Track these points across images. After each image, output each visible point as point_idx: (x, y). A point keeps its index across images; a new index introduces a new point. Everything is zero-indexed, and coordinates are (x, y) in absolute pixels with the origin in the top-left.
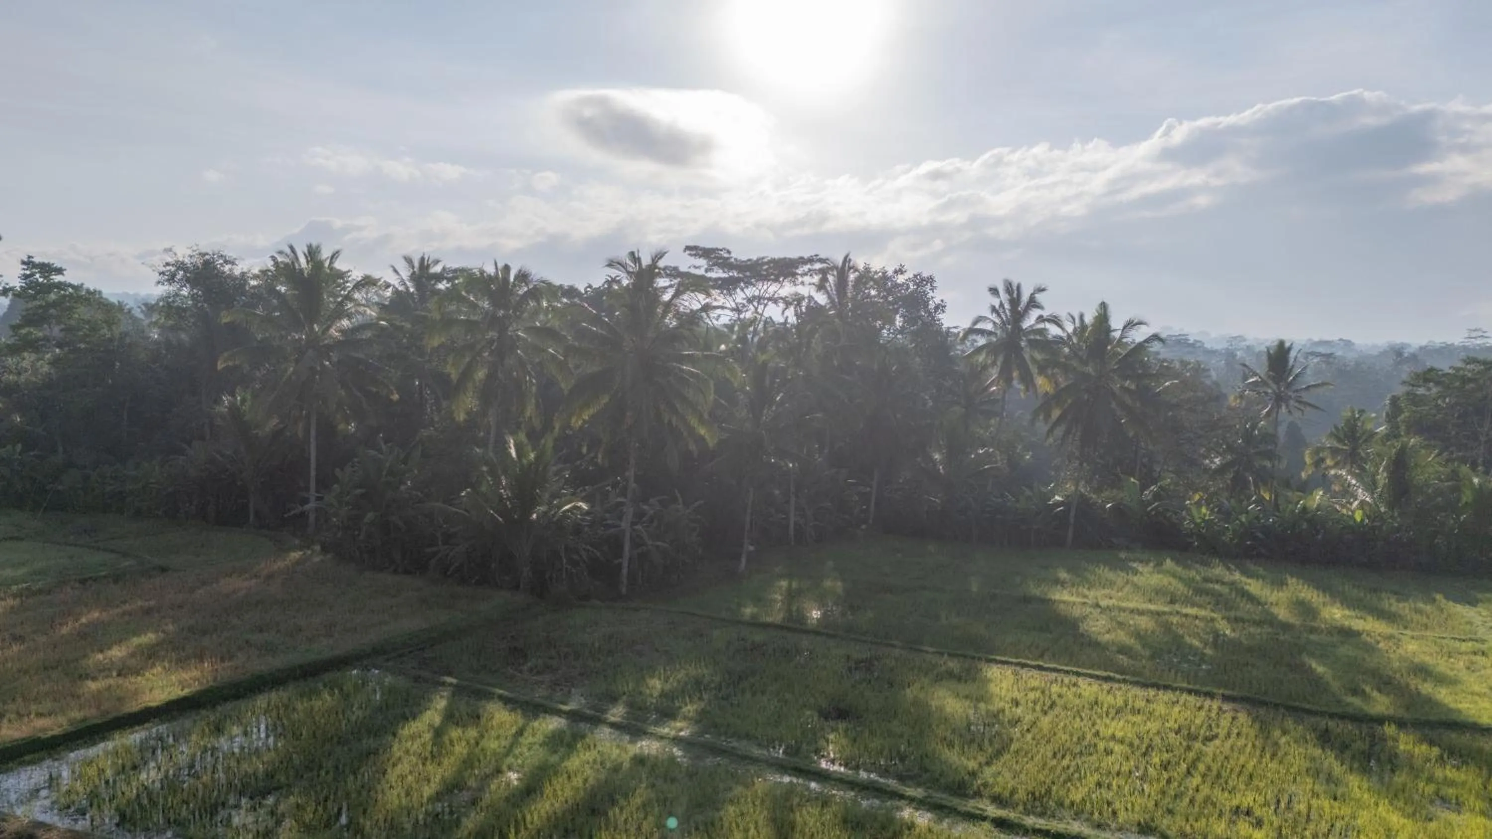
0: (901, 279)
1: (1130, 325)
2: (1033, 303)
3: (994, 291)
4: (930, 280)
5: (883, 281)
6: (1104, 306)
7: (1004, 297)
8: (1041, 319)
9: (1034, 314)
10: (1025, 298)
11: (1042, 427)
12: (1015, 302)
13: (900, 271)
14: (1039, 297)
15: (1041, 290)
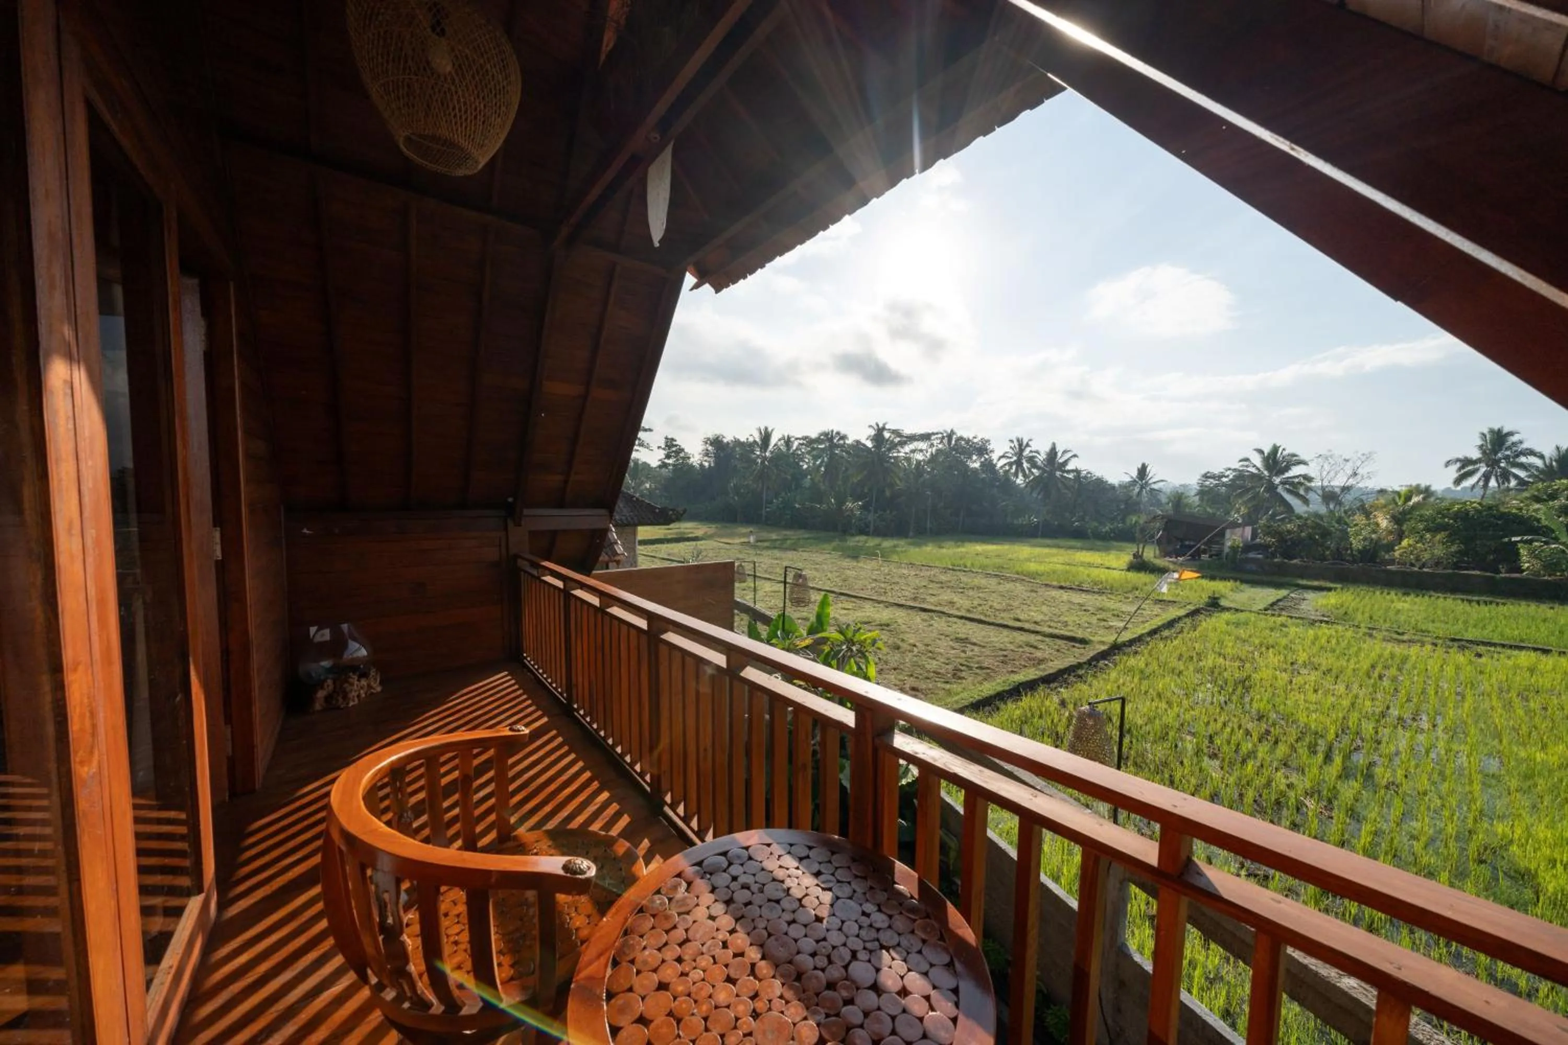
0: (975, 440)
1: (1065, 452)
2: (1028, 445)
3: (1012, 441)
4: (988, 441)
5: (968, 441)
6: (1054, 444)
7: (1016, 443)
8: (1031, 452)
9: (1028, 450)
10: (1025, 443)
11: (1035, 495)
12: (1020, 445)
13: (975, 438)
14: (1030, 443)
15: (1030, 440)
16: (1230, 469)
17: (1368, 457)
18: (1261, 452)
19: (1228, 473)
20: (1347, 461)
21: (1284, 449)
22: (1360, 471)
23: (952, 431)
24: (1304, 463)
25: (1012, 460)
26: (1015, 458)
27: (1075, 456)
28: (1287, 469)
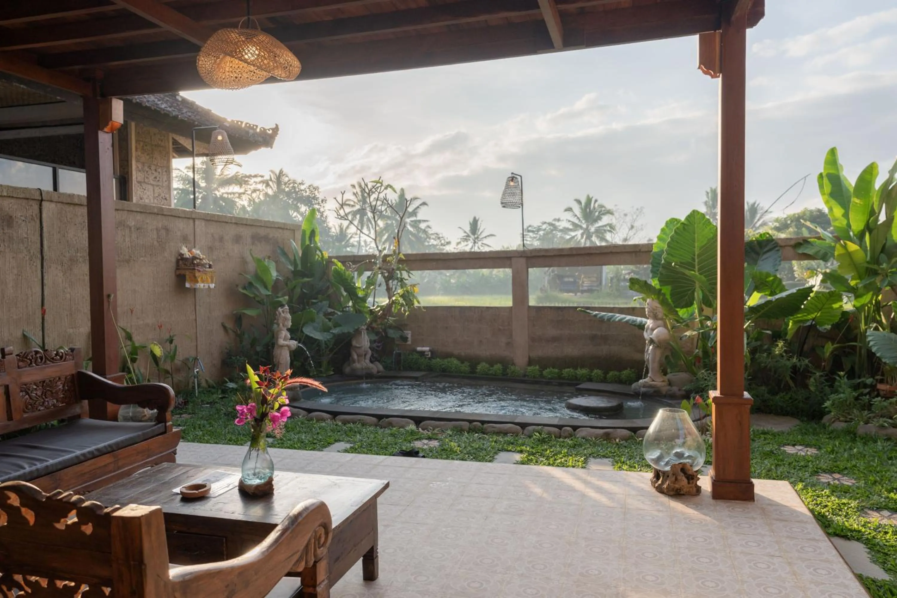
7: (358, 190)
16: (545, 223)
17: (640, 211)
18: (579, 202)
19: (544, 227)
20: (626, 215)
21: (596, 201)
22: (635, 225)
23: (281, 172)
24: (610, 212)
25: (355, 209)
26: (358, 207)
27: (424, 204)
28: (599, 218)
